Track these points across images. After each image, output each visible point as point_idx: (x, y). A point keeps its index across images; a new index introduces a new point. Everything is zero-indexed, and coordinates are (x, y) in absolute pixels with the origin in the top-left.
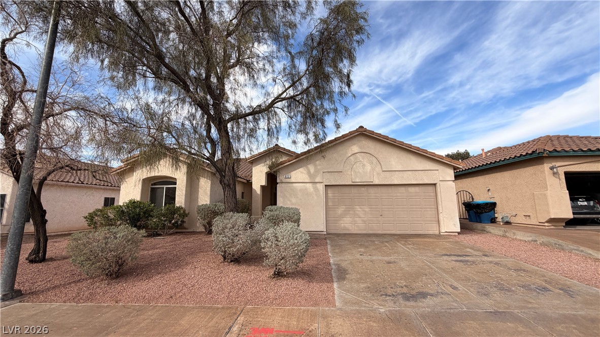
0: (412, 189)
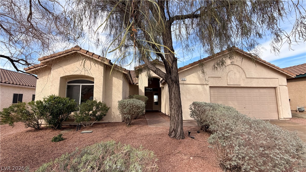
0: (262, 90)
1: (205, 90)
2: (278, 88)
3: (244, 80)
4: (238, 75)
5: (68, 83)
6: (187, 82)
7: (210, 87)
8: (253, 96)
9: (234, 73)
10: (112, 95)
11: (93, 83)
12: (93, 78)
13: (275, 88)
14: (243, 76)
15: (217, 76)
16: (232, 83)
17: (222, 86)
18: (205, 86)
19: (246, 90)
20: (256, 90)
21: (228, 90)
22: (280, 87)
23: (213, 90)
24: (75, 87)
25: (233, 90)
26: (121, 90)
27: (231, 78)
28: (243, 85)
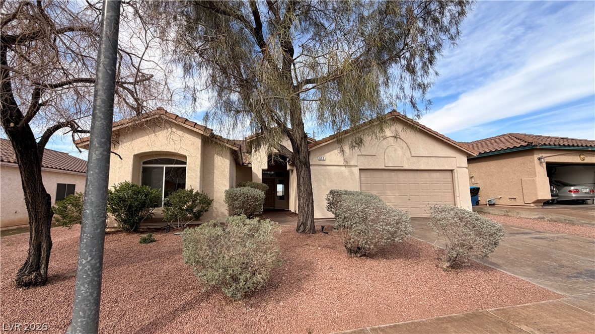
0: (434, 175)
1: (352, 173)
2: (455, 171)
3: (408, 159)
4: (400, 152)
5: (144, 163)
6: (327, 162)
7: (360, 169)
8: (420, 182)
9: (394, 149)
10: (213, 182)
11: (185, 163)
12: (185, 157)
13: (452, 171)
14: (408, 154)
15: (370, 154)
16: (391, 164)
17: (377, 168)
18: (353, 168)
19: (411, 174)
20: (426, 174)
21: (386, 174)
22: (458, 169)
23: (364, 174)
24: (155, 170)
25: (393, 174)
26: (228, 175)
27: (391, 156)
28: (406, 167)
